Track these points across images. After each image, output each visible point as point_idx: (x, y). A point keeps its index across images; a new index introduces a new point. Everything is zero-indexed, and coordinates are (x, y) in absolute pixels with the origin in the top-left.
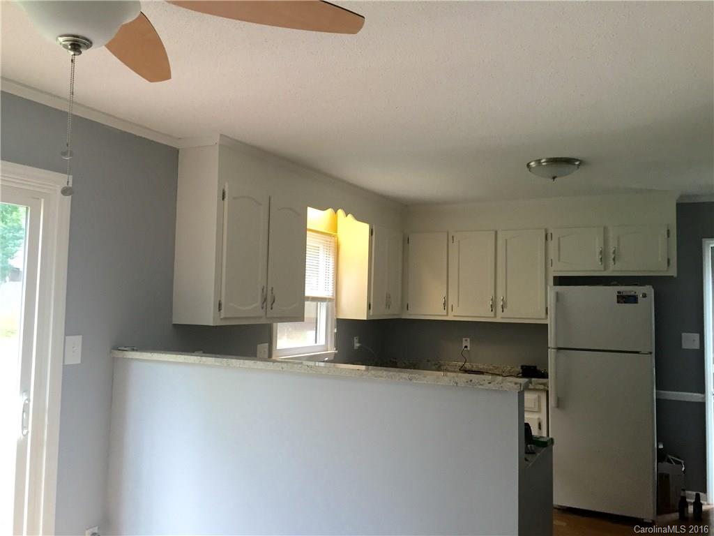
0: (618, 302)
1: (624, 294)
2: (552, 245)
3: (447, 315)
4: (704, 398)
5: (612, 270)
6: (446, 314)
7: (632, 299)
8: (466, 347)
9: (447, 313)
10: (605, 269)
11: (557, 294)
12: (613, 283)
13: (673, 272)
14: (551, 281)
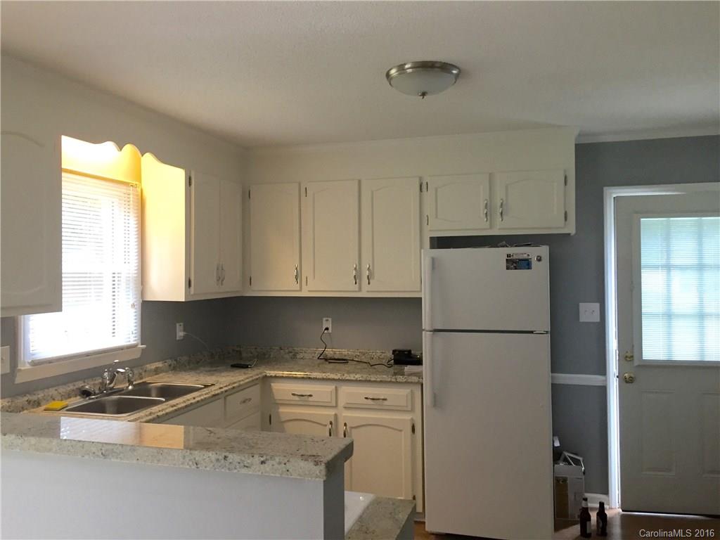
0: (508, 268)
1: (515, 257)
2: (428, 196)
3: (301, 290)
4: (606, 380)
5: (499, 228)
6: (298, 289)
7: (525, 264)
8: (327, 329)
9: (301, 287)
10: (491, 228)
11: (433, 260)
12: (501, 244)
13: (571, 229)
14: (427, 243)
